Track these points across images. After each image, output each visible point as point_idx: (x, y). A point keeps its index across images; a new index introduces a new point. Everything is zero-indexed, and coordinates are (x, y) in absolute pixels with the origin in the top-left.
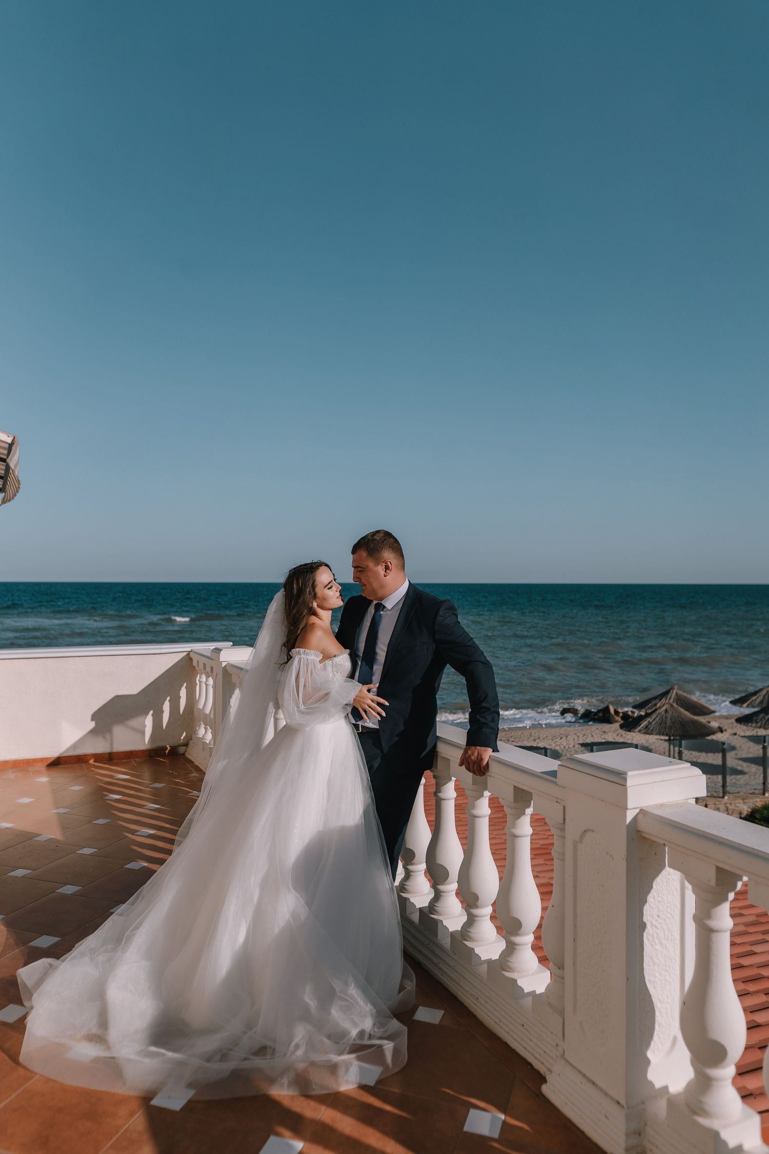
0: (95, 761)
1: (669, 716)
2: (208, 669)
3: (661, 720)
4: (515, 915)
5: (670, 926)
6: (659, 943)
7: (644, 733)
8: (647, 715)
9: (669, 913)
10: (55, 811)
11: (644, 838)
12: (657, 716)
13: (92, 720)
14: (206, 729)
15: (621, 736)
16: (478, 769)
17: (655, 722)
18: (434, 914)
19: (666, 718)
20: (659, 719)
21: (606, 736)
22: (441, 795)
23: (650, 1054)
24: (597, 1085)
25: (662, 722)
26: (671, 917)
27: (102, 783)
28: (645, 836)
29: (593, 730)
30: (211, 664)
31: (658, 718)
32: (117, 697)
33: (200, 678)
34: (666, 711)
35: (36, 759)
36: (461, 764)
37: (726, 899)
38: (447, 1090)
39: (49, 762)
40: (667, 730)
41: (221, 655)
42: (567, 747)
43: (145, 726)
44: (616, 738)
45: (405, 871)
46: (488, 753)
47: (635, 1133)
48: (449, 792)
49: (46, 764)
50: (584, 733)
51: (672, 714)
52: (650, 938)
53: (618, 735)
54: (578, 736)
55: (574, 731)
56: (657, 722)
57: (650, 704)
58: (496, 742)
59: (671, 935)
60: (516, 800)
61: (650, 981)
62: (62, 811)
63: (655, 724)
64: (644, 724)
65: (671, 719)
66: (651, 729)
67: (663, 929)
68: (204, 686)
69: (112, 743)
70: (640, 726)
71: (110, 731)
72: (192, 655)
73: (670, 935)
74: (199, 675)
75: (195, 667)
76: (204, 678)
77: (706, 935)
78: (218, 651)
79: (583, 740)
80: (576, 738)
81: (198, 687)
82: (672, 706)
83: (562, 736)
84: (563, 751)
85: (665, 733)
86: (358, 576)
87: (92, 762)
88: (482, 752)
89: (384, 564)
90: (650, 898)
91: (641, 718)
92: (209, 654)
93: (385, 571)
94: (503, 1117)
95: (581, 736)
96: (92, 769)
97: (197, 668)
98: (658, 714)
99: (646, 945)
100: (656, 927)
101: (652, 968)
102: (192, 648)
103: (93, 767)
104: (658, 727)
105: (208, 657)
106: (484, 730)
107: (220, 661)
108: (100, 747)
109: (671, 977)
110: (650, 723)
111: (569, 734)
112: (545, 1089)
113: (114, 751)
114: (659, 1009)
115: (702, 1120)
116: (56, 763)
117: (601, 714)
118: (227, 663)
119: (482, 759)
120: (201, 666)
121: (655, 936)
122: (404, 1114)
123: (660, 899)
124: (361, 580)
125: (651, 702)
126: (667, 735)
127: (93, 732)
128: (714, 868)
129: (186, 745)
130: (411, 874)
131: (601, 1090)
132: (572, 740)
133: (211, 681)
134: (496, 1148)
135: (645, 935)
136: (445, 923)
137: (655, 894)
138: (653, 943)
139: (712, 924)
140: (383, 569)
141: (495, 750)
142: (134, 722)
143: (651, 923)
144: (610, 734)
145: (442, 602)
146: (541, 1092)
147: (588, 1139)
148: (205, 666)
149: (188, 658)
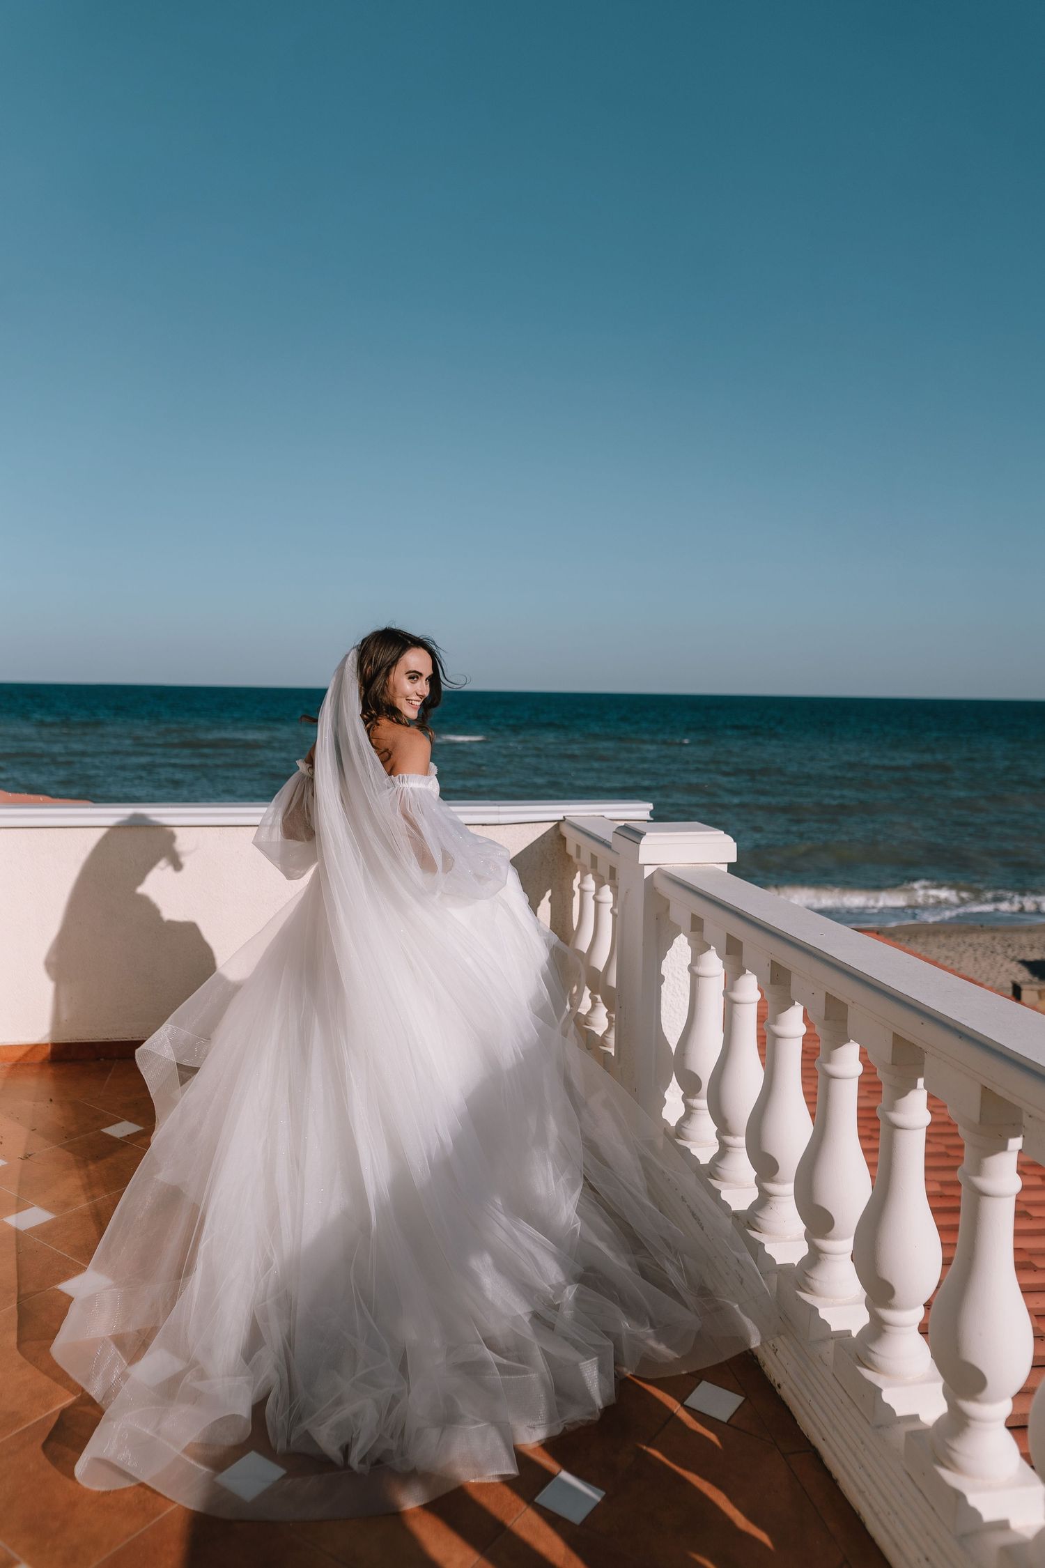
2: (604, 870)
14: (594, 1000)
33: (582, 881)
41: (640, 846)
68: (591, 905)
72: (565, 830)
74: (578, 874)
75: (570, 857)
76: (591, 884)
78: (632, 834)
81: (576, 901)
92: (609, 838)
97: (575, 859)
102: (565, 815)
105: (603, 843)
107: (641, 862)
118: (656, 867)
120: (586, 859)
133: (608, 896)
148: (594, 859)
149: (556, 836)
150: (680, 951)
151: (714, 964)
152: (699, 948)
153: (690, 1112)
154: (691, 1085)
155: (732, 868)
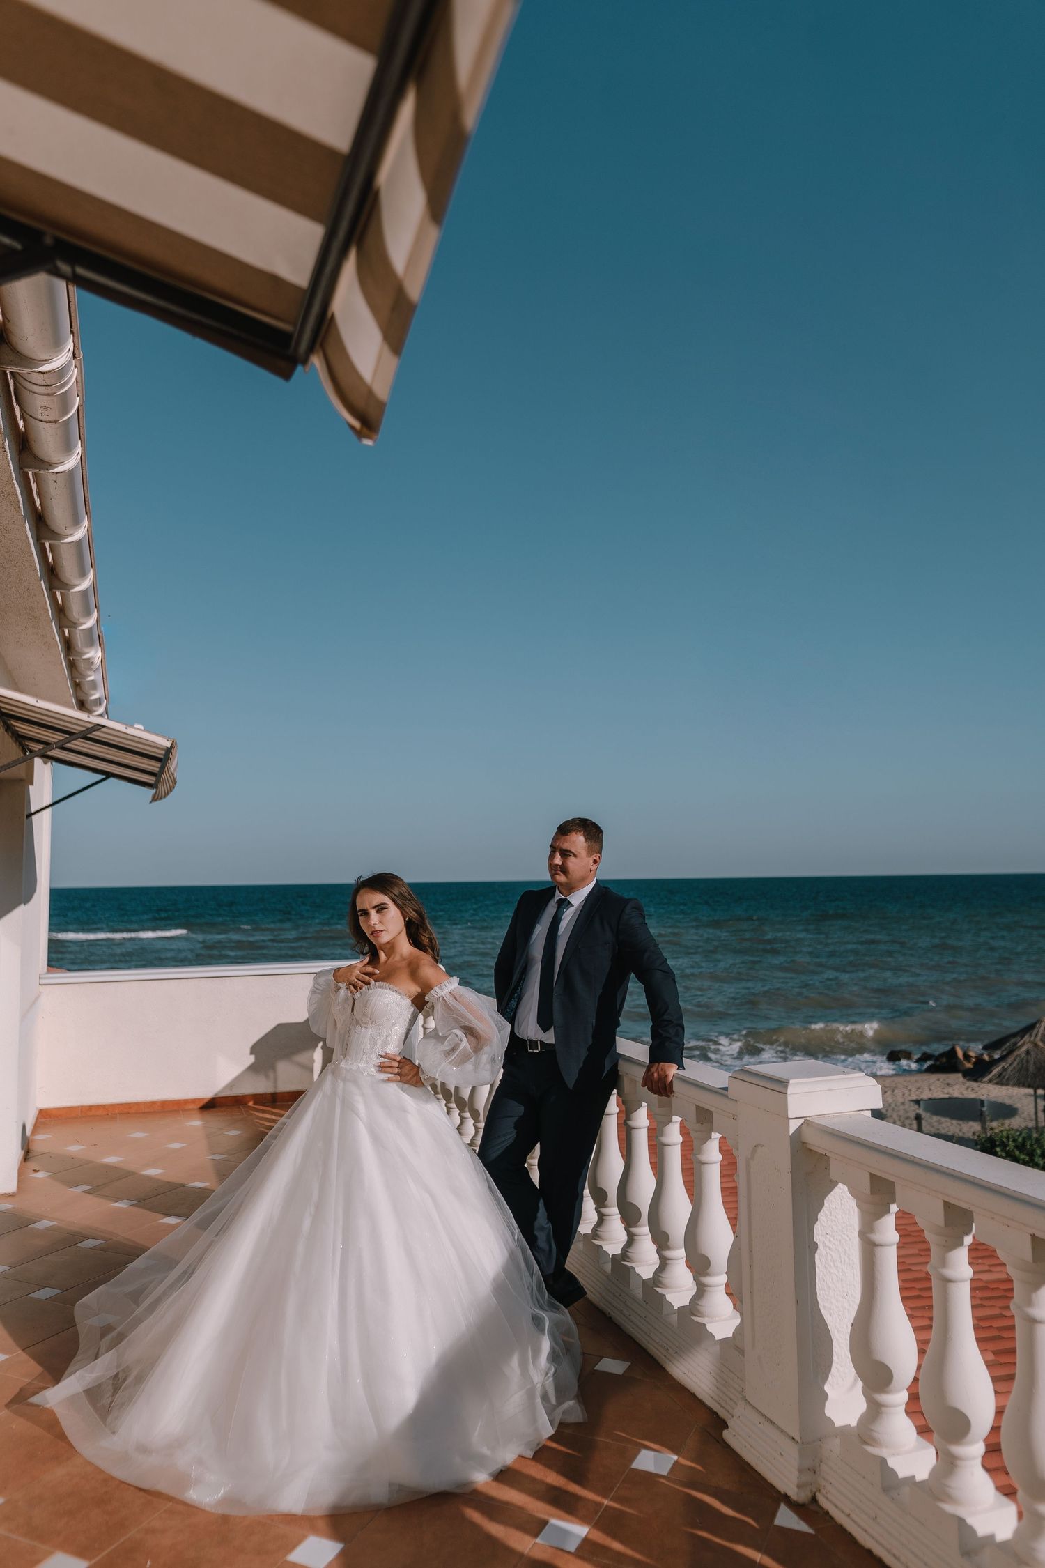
0: (254, 1104)
1: (1032, 1058)
3: (1020, 1066)
4: (703, 1252)
5: (847, 1249)
6: (835, 1266)
7: (997, 1084)
8: (1003, 1058)
9: (844, 1234)
10: (210, 1157)
11: (811, 1150)
12: (1015, 1060)
13: (251, 1054)
15: (973, 1089)
16: (662, 1088)
17: (1012, 1068)
18: (626, 1261)
19: (1027, 1061)
20: (1018, 1064)
21: (950, 1090)
22: (631, 1123)
23: (827, 1388)
24: (774, 1423)
25: (1023, 1068)
26: (847, 1239)
27: (263, 1128)
28: (812, 1148)
29: (932, 1081)
31: (1016, 1063)
32: (280, 1026)
34: (1028, 1052)
35: (187, 1100)
36: (644, 1085)
37: (888, 1211)
38: (621, 1434)
39: (201, 1104)
40: (1029, 1080)
42: (893, 1105)
43: (314, 1061)
44: (965, 1092)
45: (598, 1216)
46: (672, 1070)
47: (809, 1470)
48: (641, 1119)
49: (199, 1106)
50: (918, 1085)
51: (1036, 1057)
52: (823, 1260)
53: (967, 1088)
54: (910, 1090)
55: (905, 1084)
56: (1014, 1068)
57: (1008, 1044)
58: (682, 1058)
59: (849, 1259)
60: (699, 1121)
61: (824, 1307)
62: (218, 1157)
63: (1012, 1071)
64: (996, 1071)
65: (1034, 1063)
66: (1007, 1077)
67: (839, 1251)
69: (275, 1080)
70: (990, 1073)
71: (273, 1068)
73: (847, 1259)
77: (870, 1249)
79: (917, 1096)
80: (907, 1093)
82: (1036, 1045)
83: (886, 1090)
84: (887, 1111)
85: (1026, 1084)
87: (251, 1104)
88: (666, 1068)
90: (821, 1216)
91: (994, 1063)
94: (675, 1458)
95: (914, 1090)
96: (252, 1112)
98: (1016, 1056)
99: (818, 1267)
100: (829, 1248)
101: (827, 1293)
103: (252, 1110)
104: (1017, 1075)
106: (667, 1044)
108: (261, 1086)
109: (850, 1305)
110: (1004, 1069)
111: (896, 1087)
112: (726, 1435)
113: (278, 1091)
114: (837, 1339)
115: (870, 1449)
116: (211, 1105)
117: (944, 1060)
119: (666, 1076)
121: (829, 1258)
122: (570, 1452)
123: (833, 1218)
125: (1009, 1041)
126: (1029, 1086)
127: (252, 1068)
128: (868, 1176)
130: (604, 1218)
131: (778, 1428)
132: (901, 1094)
134: (662, 1483)
135: (817, 1256)
136: (638, 1270)
137: (827, 1212)
138: (827, 1266)
139: (876, 1237)
141: (681, 1066)
142: (302, 1058)
143: (824, 1243)
144: (956, 1087)
145: (627, 901)
146: (723, 1439)
147: (765, 1480)
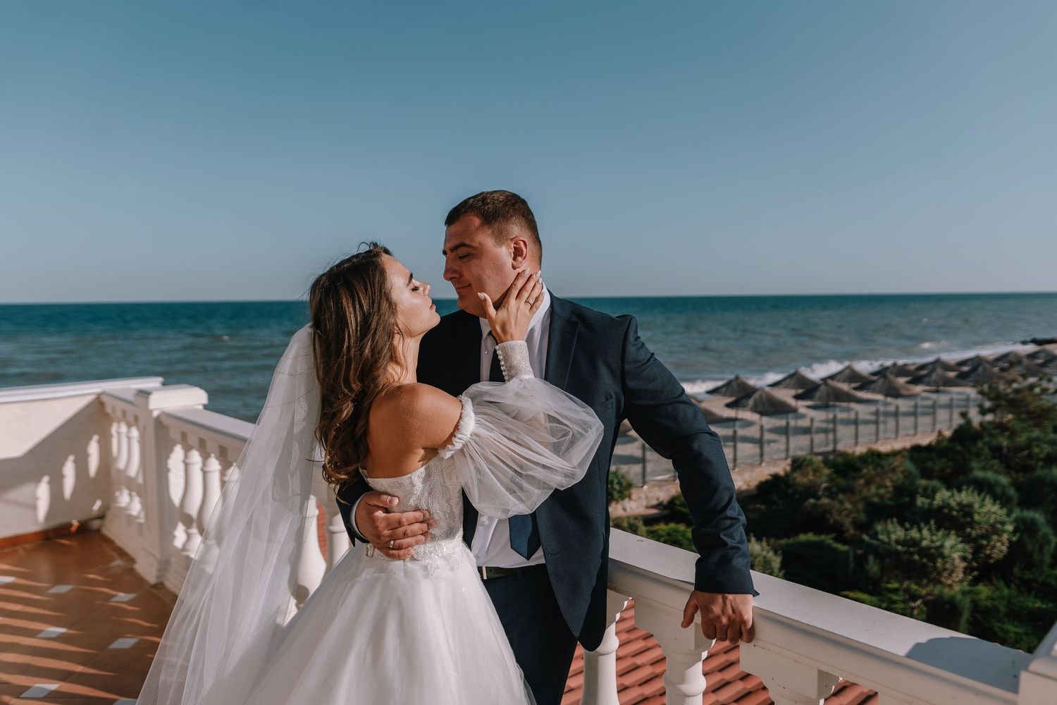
2: (131, 418)
14: (131, 496)
30: (135, 410)
33: (119, 427)
41: (149, 399)
43: (38, 498)
68: (124, 441)
72: (104, 399)
74: (115, 424)
75: (109, 414)
76: (124, 428)
78: (145, 394)
81: (115, 441)
86: (456, 268)
89: (513, 245)
92: (130, 398)
93: (515, 259)
97: (112, 415)
102: (104, 389)
105: (128, 402)
106: (735, 561)
107: (150, 408)
118: (159, 410)
119: (740, 617)
120: (119, 413)
124: (461, 276)
129: (101, 517)
133: (135, 433)
140: (511, 253)
142: (20, 493)
148: (124, 413)
149: (98, 403)
150: (178, 453)
151: (196, 456)
152: (187, 449)
153: (189, 536)
154: (188, 521)
155: (206, 407)
